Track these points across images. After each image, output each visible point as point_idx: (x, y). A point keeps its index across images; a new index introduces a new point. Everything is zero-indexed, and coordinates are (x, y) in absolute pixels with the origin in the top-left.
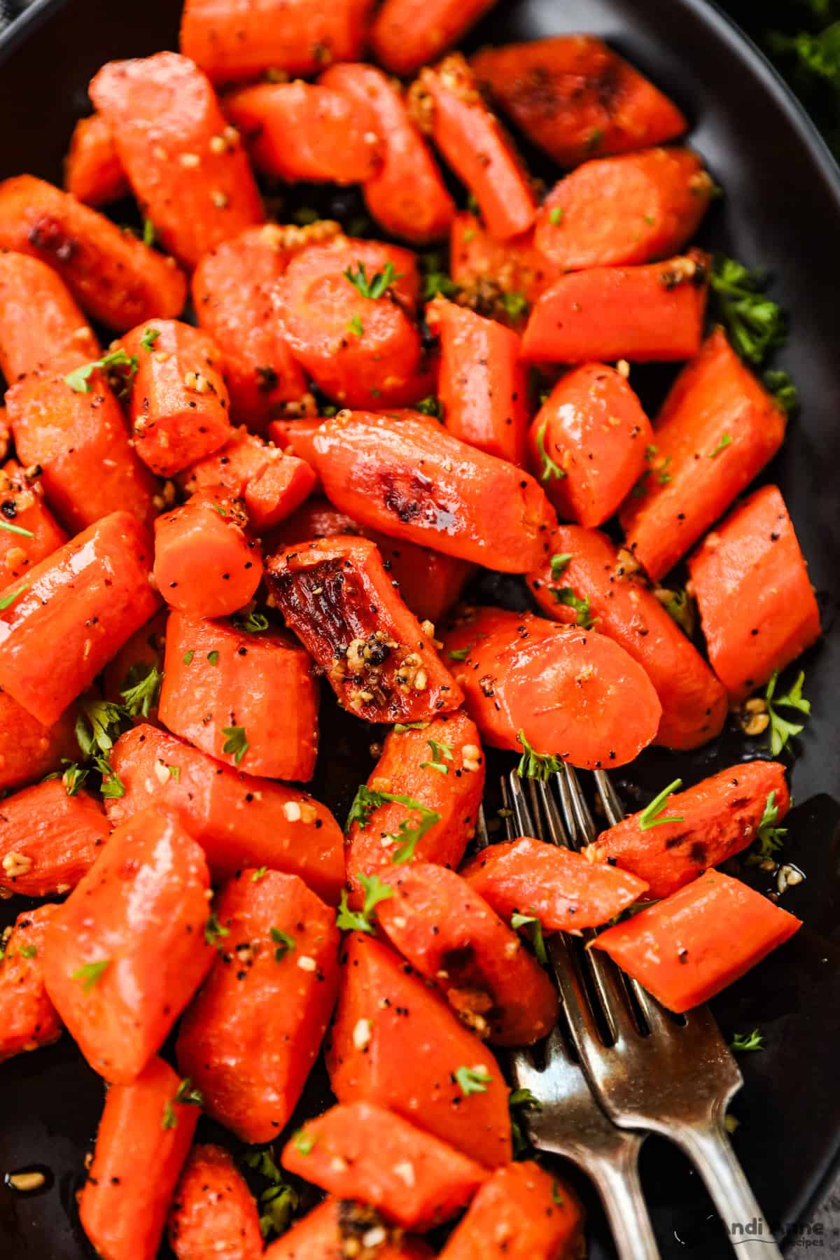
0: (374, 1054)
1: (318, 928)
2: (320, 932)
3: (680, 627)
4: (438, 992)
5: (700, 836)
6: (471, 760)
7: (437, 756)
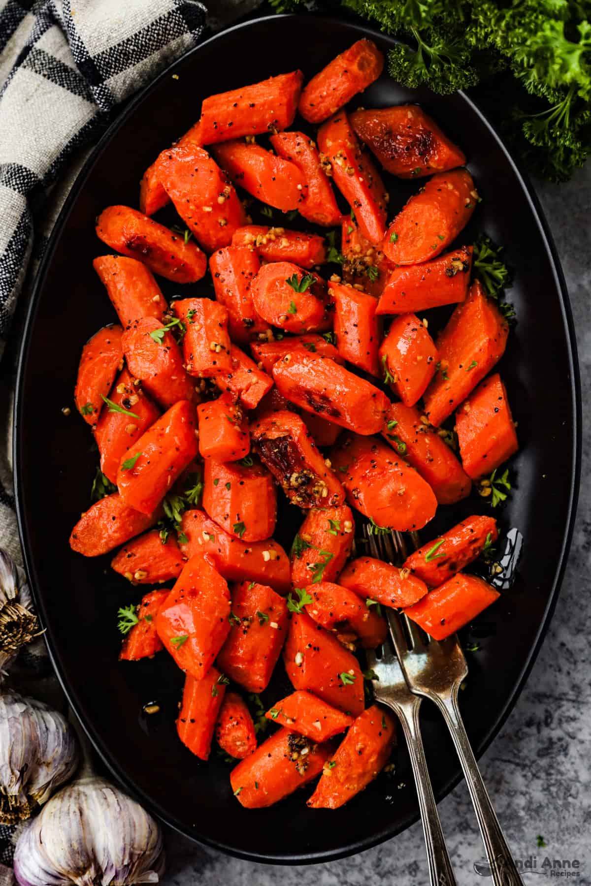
0: (304, 668)
1: (279, 608)
2: (279, 610)
3: (450, 447)
4: (333, 637)
5: (454, 560)
6: (348, 528)
7: (333, 527)
